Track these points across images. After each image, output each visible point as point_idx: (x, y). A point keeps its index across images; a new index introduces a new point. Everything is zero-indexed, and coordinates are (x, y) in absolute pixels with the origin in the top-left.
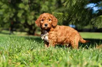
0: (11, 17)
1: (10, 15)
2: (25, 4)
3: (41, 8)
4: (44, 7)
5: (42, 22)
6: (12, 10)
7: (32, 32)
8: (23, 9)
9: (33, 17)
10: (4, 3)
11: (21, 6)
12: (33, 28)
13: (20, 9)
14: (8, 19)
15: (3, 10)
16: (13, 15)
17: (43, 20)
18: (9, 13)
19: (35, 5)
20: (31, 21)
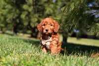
0: (14, 18)
1: (13, 15)
2: (30, 6)
3: (46, 10)
4: (49, 10)
5: (43, 27)
6: (16, 11)
7: (34, 34)
8: (27, 10)
9: (36, 20)
10: (8, 3)
11: (25, 7)
12: (36, 31)
13: (24, 10)
14: (12, 20)
15: (7, 10)
16: (16, 16)
17: (44, 25)
18: (12, 14)
19: (40, 7)
20: (34, 24)
